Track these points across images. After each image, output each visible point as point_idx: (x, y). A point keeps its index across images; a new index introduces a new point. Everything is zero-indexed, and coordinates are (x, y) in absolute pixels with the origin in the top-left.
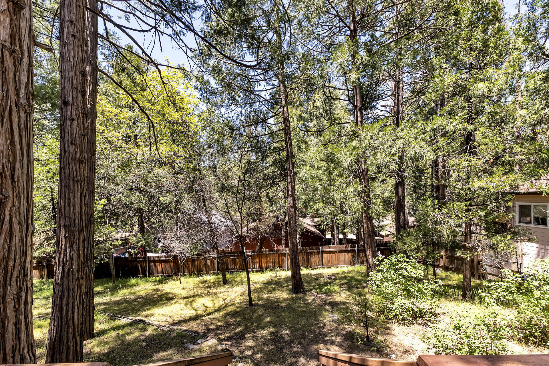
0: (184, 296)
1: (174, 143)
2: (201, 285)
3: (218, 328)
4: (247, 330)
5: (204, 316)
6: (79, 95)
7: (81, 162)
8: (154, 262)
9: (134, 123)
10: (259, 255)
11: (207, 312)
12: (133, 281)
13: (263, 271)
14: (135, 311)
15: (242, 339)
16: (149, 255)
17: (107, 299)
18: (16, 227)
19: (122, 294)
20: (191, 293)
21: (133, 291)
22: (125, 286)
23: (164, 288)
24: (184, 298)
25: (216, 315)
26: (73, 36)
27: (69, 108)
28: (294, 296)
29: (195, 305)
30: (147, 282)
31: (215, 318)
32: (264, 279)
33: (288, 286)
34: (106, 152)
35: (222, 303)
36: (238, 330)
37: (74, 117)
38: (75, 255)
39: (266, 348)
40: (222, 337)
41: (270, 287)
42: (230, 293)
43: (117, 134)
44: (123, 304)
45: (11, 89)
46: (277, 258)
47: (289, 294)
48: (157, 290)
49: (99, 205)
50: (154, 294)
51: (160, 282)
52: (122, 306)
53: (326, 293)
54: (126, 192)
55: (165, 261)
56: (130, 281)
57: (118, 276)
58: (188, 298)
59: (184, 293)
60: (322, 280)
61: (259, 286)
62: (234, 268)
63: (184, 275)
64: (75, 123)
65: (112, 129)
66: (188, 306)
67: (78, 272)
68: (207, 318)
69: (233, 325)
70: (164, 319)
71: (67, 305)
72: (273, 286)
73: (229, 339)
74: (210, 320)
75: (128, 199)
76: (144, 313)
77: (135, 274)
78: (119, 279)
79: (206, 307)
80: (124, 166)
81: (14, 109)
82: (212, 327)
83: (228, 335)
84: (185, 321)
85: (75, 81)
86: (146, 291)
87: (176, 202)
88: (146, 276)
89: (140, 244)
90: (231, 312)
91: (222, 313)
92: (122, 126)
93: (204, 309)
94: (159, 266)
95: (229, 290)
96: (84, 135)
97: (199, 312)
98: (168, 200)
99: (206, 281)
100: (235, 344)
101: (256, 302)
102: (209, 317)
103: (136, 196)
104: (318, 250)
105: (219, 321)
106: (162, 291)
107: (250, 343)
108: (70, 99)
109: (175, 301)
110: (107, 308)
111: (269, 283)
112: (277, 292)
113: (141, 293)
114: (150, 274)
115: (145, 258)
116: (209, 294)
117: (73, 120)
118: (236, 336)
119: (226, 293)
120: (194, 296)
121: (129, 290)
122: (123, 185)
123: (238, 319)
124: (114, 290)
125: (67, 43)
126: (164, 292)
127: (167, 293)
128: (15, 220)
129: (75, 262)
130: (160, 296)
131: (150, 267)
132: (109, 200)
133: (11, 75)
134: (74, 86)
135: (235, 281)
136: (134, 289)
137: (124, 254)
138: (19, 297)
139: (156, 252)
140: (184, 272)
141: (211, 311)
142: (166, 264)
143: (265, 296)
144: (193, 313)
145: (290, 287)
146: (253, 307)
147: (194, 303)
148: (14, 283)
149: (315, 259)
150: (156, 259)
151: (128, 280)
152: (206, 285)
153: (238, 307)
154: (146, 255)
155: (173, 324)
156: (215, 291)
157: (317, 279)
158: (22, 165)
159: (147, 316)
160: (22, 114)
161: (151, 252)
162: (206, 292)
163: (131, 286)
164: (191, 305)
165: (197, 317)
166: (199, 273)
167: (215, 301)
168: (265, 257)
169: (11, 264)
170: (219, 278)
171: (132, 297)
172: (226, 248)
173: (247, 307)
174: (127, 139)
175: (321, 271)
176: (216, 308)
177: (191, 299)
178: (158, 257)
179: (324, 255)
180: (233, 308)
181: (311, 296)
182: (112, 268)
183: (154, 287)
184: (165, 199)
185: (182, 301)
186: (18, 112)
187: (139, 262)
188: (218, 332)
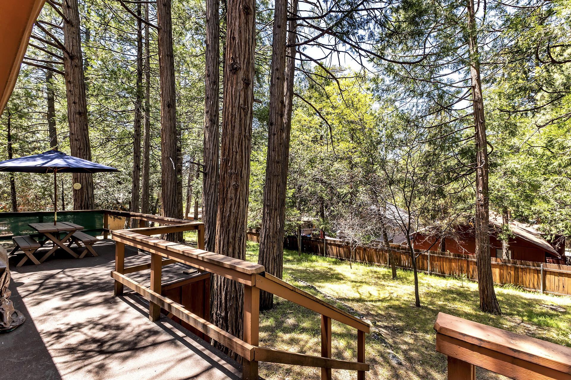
0: (353, 280)
1: (352, 139)
2: (371, 274)
3: (378, 315)
4: (408, 327)
5: (367, 301)
6: (279, 118)
7: (278, 162)
8: (330, 244)
9: (321, 126)
10: (441, 257)
11: (371, 299)
12: (314, 257)
13: (444, 277)
14: (312, 281)
15: (400, 333)
16: (327, 238)
17: (295, 267)
18: (241, 201)
19: (305, 265)
20: (359, 279)
21: (312, 265)
22: (307, 260)
23: (336, 269)
24: (352, 282)
25: (378, 304)
26: (278, 78)
27: (273, 127)
28: (482, 314)
29: (360, 289)
30: (324, 260)
31: (377, 306)
32: (444, 286)
33: (477, 301)
34: (300, 152)
35: (387, 295)
36: (397, 324)
37: (276, 132)
38: (272, 226)
39: (423, 350)
40: (379, 324)
41: (450, 296)
42: (398, 289)
43: (307, 137)
44: (304, 273)
45: (243, 128)
46: (465, 265)
47: (473, 309)
48: (330, 269)
49: (290, 193)
50: (328, 272)
51: (335, 263)
52: (303, 275)
53: (539, 325)
54: (312, 183)
55: (339, 246)
56: (311, 257)
57: (303, 251)
58: (355, 282)
59: (353, 278)
60: (538, 309)
61: (435, 291)
62: (408, 267)
63: (355, 261)
64: (276, 136)
65: (304, 133)
66: (354, 289)
67: (273, 237)
68: (369, 304)
69: (394, 317)
70: (332, 293)
71: (266, 258)
72: (455, 296)
73: (385, 327)
74: (371, 306)
75: (313, 190)
76: (317, 284)
77: (316, 253)
78: (304, 254)
79: (371, 295)
80: (312, 162)
81: (244, 139)
82: (372, 312)
83: (386, 324)
84: (348, 300)
85: (277, 109)
86: (322, 268)
87: (351, 193)
88: (323, 256)
89: (321, 227)
90: (393, 305)
91: (385, 304)
92: (311, 129)
93: (368, 295)
94: (335, 249)
95: (398, 286)
96: (281, 144)
97: (363, 297)
98: (345, 191)
99: (375, 272)
100: (390, 334)
101: (426, 305)
102: (371, 303)
103: (320, 187)
104: (538, 268)
105: (380, 309)
106: (334, 271)
107: (408, 339)
108: (274, 121)
109: (344, 281)
110: (294, 272)
111: (450, 291)
112: (457, 302)
113: (318, 269)
114: (326, 254)
115: (323, 240)
116: (376, 284)
117: (275, 134)
118: (394, 328)
119: (394, 288)
120: (361, 282)
121: (310, 263)
122: (310, 177)
123: (400, 315)
124: (299, 261)
125: (274, 85)
126: (336, 272)
127: (338, 274)
128: (241, 198)
129: (271, 231)
130: (332, 275)
131: (327, 248)
132: (299, 189)
133: (243, 122)
134: (277, 112)
135: (406, 279)
136: (313, 264)
137: (310, 234)
138: (241, 239)
139: (332, 236)
140: (356, 259)
141: (374, 299)
142: (341, 249)
143: (440, 303)
144: (357, 296)
145: (479, 303)
146: (421, 309)
147: (359, 288)
148: (239, 232)
149: (529, 278)
150: (332, 242)
151: (310, 256)
152: (375, 276)
153: (403, 304)
154: (324, 237)
155: (337, 299)
156: (383, 282)
157: (530, 305)
158: (245, 168)
159: (319, 287)
160: (247, 141)
161: (329, 236)
162: (374, 282)
163: (312, 261)
164: (357, 289)
165: (359, 300)
166: (371, 262)
167: (380, 292)
168: (448, 261)
169: (238, 221)
170: (389, 272)
171: (312, 269)
172: (403, 244)
173: (414, 307)
174: (315, 140)
175: (539, 296)
176: (380, 299)
177: (358, 284)
178: (334, 241)
179: (548, 276)
180: (397, 303)
181: (510, 321)
182: (299, 243)
183: (329, 267)
184: (342, 190)
185: (349, 283)
186: (245, 140)
187: (319, 243)
188: (377, 318)
